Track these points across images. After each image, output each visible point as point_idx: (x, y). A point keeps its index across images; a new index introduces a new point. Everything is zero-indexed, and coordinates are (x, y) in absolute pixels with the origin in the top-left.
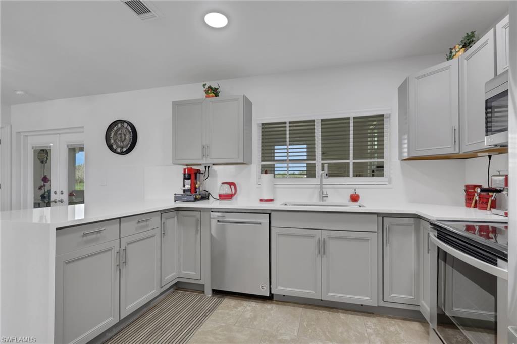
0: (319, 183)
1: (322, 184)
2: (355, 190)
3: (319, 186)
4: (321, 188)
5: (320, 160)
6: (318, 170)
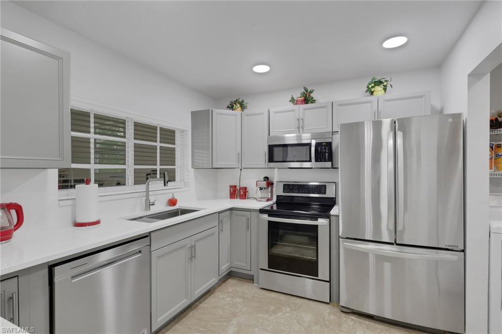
0: (145, 190)
1: (149, 191)
2: (173, 195)
3: (145, 194)
4: (147, 196)
5: (133, 165)
6: (130, 177)
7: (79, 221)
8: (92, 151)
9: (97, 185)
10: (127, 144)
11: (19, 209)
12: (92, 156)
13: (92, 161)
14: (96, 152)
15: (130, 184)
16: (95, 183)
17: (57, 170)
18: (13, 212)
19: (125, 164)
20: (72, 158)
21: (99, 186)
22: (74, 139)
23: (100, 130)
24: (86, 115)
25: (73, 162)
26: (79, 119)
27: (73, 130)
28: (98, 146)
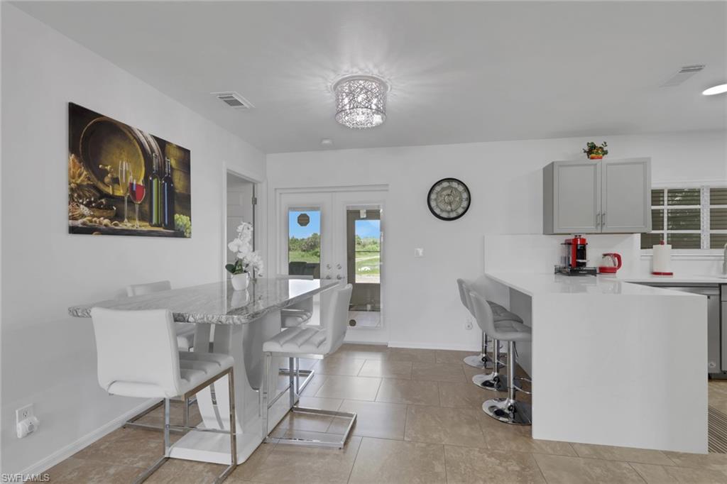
5: (709, 229)
6: (705, 241)
7: (655, 271)
8: (666, 220)
9: (671, 246)
10: (701, 211)
11: (619, 257)
12: (665, 224)
13: (665, 227)
14: (668, 221)
15: (705, 247)
16: (668, 243)
17: (640, 235)
18: (616, 258)
19: (700, 229)
20: (653, 225)
21: (672, 248)
22: (654, 212)
23: (671, 202)
24: (662, 192)
25: (653, 229)
26: (657, 196)
27: (652, 205)
28: (670, 215)
